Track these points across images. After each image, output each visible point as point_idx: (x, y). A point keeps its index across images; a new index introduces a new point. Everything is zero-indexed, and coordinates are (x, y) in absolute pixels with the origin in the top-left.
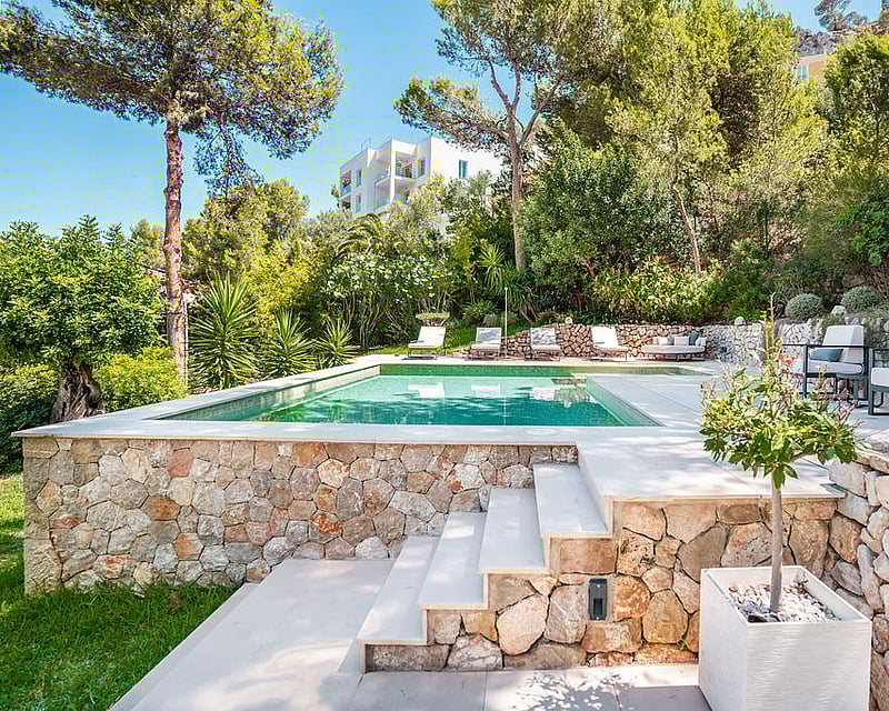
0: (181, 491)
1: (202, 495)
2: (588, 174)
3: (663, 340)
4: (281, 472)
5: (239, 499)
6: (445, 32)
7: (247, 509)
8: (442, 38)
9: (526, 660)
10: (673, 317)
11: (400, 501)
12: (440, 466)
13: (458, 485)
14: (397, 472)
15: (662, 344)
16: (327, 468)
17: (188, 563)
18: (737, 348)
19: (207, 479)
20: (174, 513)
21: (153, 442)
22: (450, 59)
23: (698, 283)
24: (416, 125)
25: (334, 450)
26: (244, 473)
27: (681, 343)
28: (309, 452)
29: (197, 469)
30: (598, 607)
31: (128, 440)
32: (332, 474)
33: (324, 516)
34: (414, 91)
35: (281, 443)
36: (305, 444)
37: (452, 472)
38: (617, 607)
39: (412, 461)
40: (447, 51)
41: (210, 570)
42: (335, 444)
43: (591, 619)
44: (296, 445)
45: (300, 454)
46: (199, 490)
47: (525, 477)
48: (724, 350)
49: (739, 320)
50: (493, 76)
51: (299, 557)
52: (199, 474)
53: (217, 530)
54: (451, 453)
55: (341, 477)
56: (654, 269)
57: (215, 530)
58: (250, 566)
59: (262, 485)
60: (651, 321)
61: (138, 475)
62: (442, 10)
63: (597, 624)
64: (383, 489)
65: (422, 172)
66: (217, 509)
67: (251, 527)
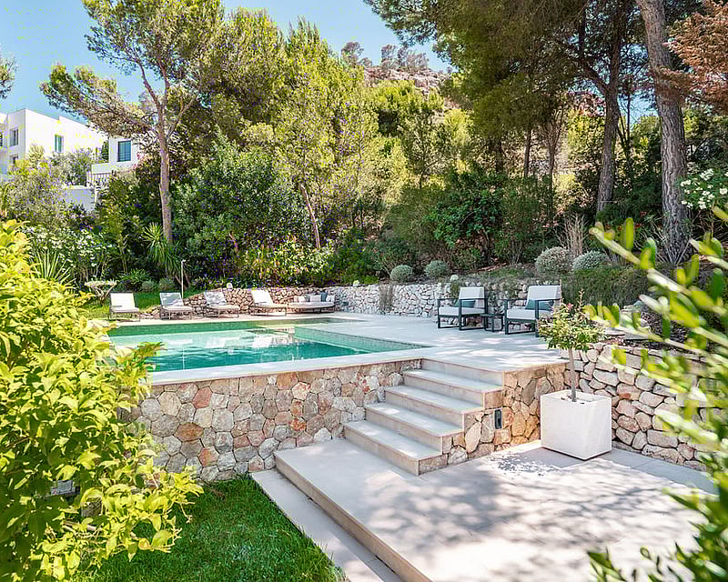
0: (203, 418)
1: (219, 418)
2: (241, 171)
3: (302, 299)
4: (270, 395)
5: (244, 417)
6: (94, 29)
7: (249, 424)
8: (92, 34)
9: (475, 453)
10: (303, 281)
11: (338, 403)
12: (358, 379)
13: (368, 389)
14: (337, 385)
15: (300, 301)
16: (298, 388)
17: (209, 468)
18: (358, 302)
19: (222, 407)
20: (198, 434)
21: (183, 385)
22: (99, 54)
23: (322, 256)
24: (63, 108)
25: (302, 377)
26: (247, 399)
27: (315, 301)
28: (287, 379)
29: (216, 400)
30: (498, 423)
31: (164, 386)
32: (300, 392)
33: (296, 420)
34: (63, 77)
35: (269, 376)
36: (284, 375)
37: (365, 381)
38: (505, 422)
39: (344, 377)
40: (97, 48)
41: (224, 470)
42: (302, 372)
43: (497, 428)
44: (280, 375)
45: (282, 381)
46: (217, 416)
47: (399, 379)
48: (346, 304)
49: (356, 283)
50: (144, 77)
51: (283, 449)
52: (218, 404)
53: (229, 441)
54: (364, 369)
55: (305, 393)
56: (293, 246)
57: (227, 441)
58: (251, 462)
59: (259, 405)
60: (289, 284)
61: (172, 411)
62: (93, 11)
63: (498, 431)
64: (329, 396)
65: (15, 141)
66: (230, 426)
67: (252, 435)
